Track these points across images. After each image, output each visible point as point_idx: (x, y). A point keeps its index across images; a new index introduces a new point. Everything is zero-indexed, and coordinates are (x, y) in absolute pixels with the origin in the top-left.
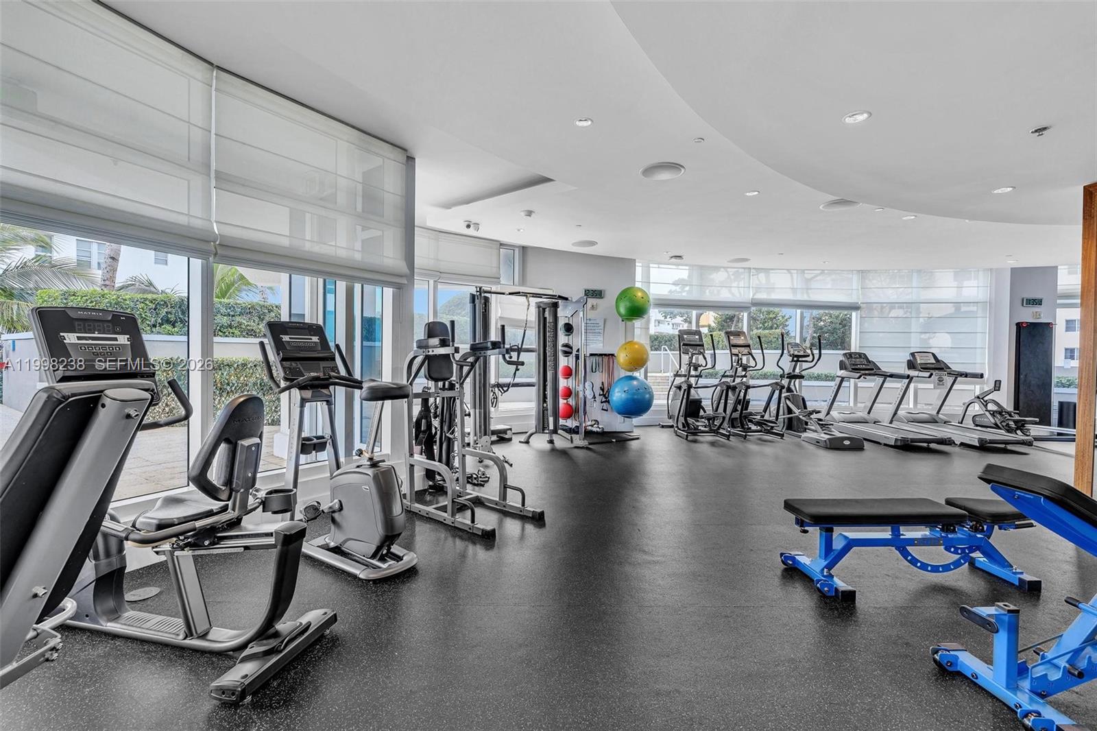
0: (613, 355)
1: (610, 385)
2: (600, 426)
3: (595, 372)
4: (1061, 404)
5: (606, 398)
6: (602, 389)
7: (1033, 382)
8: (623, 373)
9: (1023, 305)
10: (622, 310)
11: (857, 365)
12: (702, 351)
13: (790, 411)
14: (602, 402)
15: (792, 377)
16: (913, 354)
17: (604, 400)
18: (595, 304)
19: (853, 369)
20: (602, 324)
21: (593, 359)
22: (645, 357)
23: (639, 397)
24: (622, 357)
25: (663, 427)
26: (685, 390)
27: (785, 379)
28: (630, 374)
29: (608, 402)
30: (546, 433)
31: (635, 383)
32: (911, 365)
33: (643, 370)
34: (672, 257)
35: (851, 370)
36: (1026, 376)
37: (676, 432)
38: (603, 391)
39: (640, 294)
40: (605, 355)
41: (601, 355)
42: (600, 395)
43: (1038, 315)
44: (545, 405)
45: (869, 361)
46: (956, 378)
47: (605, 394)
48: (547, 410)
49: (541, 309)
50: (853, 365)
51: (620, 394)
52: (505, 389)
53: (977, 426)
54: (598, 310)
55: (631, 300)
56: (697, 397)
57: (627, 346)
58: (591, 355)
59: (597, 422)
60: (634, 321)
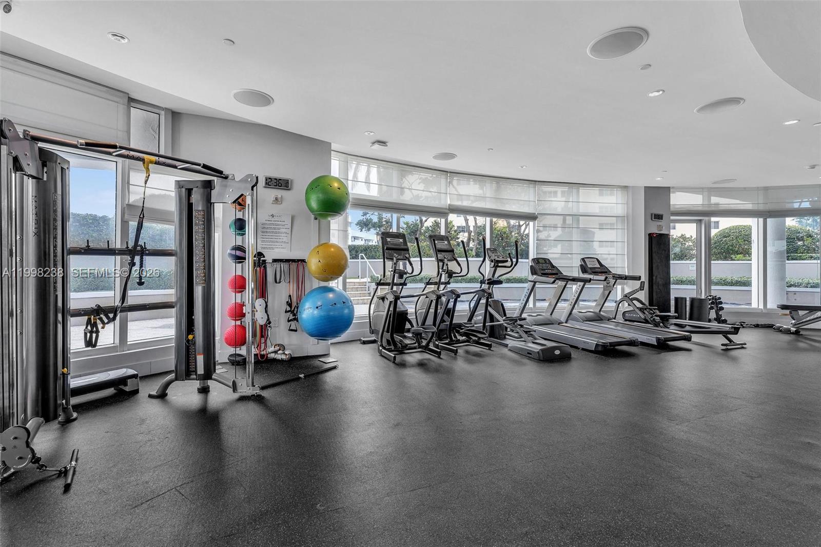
0: (303, 261)
1: (299, 299)
2: (287, 352)
3: (279, 283)
4: (677, 299)
5: (294, 315)
6: (290, 304)
7: (660, 282)
8: (316, 284)
9: (652, 220)
10: (314, 204)
11: (545, 270)
12: (407, 256)
13: (492, 318)
14: (289, 321)
15: (492, 282)
16: (583, 259)
17: (291, 317)
18: (280, 196)
19: (542, 274)
20: (289, 222)
21: (277, 265)
22: (343, 262)
23: (336, 313)
24: (314, 264)
25: (364, 343)
26: (391, 302)
27: (486, 285)
28: (323, 284)
29: (296, 319)
30: (193, 379)
31: (331, 295)
32: (584, 269)
33: (341, 279)
34: (374, 143)
35: (540, 274)
36: (656, 277)
37: (380, 352)
38: (291, 307)
39: (336, 185)
40: (293, 261)
41: (287, 261)
42: (286, 312)
43: (660, 227)
44: (190, 337)
45: (553, 267)
46: (616, 280)
47: (293, 310)
48: (194, 344)
49: (184, 190)
50: (542, 270)
51: (311, 311)
52: (111, 315)
53: (626, 320)
54: (284, 204)
55: (325, 191)
56: (403, 309)
57: (321, 249)
58: (275, 261)
59: (282, 347)
60: (329, 219)
